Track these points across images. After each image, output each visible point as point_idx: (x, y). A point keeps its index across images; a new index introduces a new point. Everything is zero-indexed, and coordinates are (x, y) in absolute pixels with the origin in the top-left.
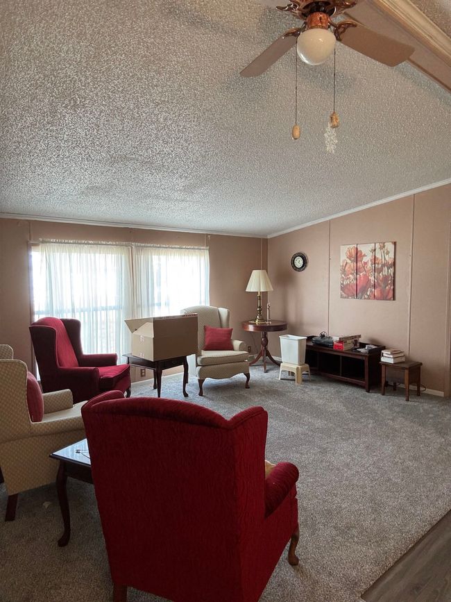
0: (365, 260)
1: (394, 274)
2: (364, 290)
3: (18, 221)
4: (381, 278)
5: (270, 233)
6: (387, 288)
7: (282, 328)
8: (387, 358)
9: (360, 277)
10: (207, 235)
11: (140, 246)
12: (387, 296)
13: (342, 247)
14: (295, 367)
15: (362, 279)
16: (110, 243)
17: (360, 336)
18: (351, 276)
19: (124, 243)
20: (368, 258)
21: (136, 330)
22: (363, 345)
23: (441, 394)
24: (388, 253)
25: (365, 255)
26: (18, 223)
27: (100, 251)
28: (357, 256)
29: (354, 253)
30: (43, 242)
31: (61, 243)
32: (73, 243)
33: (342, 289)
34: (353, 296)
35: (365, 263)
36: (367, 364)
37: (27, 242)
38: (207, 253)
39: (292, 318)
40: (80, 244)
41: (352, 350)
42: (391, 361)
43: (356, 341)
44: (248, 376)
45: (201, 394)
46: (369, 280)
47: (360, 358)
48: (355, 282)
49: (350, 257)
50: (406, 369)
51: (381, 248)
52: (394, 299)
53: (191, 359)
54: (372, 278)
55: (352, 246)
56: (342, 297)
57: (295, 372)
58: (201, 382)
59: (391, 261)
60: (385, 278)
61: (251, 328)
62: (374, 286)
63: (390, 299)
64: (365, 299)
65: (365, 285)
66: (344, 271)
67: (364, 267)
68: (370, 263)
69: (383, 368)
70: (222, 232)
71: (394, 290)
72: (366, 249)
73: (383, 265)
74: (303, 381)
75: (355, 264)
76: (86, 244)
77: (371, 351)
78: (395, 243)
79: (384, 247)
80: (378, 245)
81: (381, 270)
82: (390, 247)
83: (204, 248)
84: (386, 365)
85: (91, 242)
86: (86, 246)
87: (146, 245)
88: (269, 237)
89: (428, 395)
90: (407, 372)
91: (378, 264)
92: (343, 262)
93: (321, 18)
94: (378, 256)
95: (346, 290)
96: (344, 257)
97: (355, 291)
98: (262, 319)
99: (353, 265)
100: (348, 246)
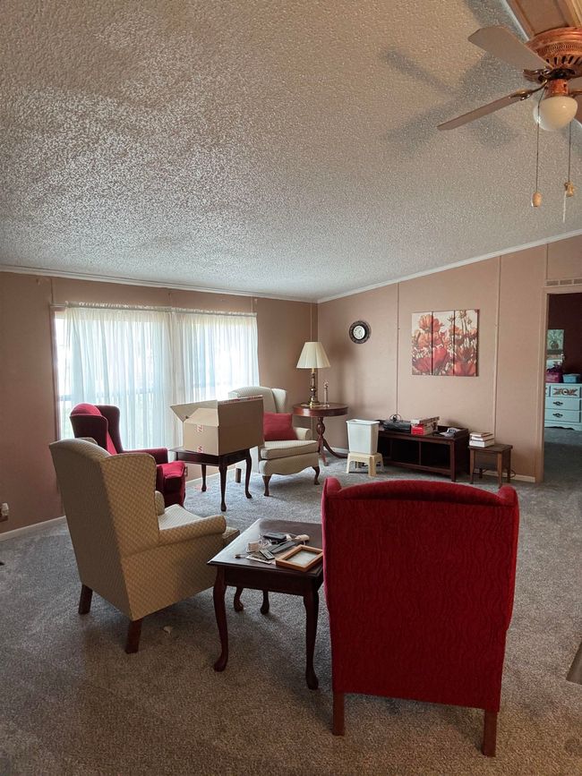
0: (442, 330)
1: (477, 346)
2: (441, 365)
3: (37, 279)
4: (462, 351)
5: (322, 297)
6: (469, 362)
7: (341, 412)
8: (476, 442)
9: (436, 351)
10: (254, 298)
11: (181, 312)
12: (469, 372)
13: (414, 315)
14: (368, 456)
15: (439, 352)
16: (147, 307)
17: (438, 418)
18: (425, 349)
19: (164, 308)
20: (446, 328)
21: (187, 418)
22: (444, 429)
23: (532, 479)
24: (470, 322)
25: (442, 325)
26: (37, 281)
27: (136, 318)
28: (433, 326)
29: (428, 322)
30: (71, 306)
31: (92, 307)
32: (105, 308)
33: (414, 364)
34: (427, 372)
35: (443, 334)
36: (452, 449)
37: (49, 306)
38: (255, 319)
39: (350, 399)
40: (113, 308)
41: (433, 434)
42: (482, 445)
43: (435, 423)
44: (317, 470)
45: (267, 494)
46: (447, 354)
47: (445, 443)
48: (430, 355)
49: (424, 327)
50: (500, 453)
51: (461, 317)
52: (477, 375)
53: (253, 452)
54: (451, 352)
55: (426, 314)
56: (414, 373)
57: (367, 463)
58: (267, 479)
59: (473, 332)
60: (467, 351)
61: (306, 413)
62: (454, 361)
63: (472, 375)
64: (442, 375)
65: (442, 359)
66: (416, 343)
67: (441, 338)
68: (448, 333)
69: (472, 452)
70: (269, 294)
71: (477, 364)
72: (443, 318)
73: (465, 336)
74: (377, 473)
75: (430, 334)
76: (120, 309)
77: (456, 435)
78: (478, 311)
79: (465, 315)
80: (458, 314)
81: (461, 342)
82: (472, 315)
83: (252, 314)
84: (476, 449)
85: (125, 306)
86: (120, 311)
87: (189, 310)
88: (319, 302)
89: (518, 481)
90: (500, 456)
91: (458, 335)
92: (415, 333)
93: (565, 86)
94: (459, 325)
95: (419, 366)
96: (416, 327)
97: (431, 366)
98: (317, 402)
99: (427, 336)
100: (422, 314)
